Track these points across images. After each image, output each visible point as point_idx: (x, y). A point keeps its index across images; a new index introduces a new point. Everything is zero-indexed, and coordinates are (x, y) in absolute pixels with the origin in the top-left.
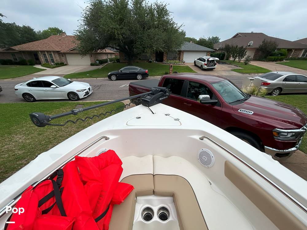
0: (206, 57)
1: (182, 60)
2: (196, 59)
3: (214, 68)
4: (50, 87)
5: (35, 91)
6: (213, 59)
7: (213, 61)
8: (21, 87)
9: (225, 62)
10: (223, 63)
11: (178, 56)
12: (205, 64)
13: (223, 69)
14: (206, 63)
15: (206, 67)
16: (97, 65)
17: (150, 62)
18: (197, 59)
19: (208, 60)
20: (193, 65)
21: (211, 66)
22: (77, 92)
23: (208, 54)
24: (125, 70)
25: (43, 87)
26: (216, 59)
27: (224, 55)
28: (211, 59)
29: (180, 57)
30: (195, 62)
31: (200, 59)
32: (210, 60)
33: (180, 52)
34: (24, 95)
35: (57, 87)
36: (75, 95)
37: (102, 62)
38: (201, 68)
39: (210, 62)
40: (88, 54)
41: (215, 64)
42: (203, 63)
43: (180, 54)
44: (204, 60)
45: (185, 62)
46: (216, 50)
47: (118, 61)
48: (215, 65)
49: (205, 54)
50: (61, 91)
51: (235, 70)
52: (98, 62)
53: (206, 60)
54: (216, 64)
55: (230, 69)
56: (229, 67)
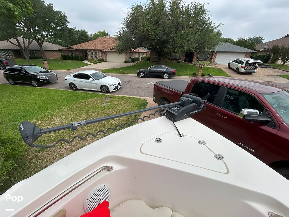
0: (244, 60)
1: (214, 61)
2: (231, 61)
3: (254, 72)
4: (89, 79)
5: (78, 82)
6: (254, 62)
7: (255, 63)
8: (69, 77)
9: (269, 66)
10: (266, 67)
11: (210, 57)
12: (242, 67)
13: (266, 74)
14: (244, 65)
15: (243, 70)
16: (130, 63)
17: (179, 62)
18: (233, 61)
19: (247, 63)
20: (226, 68)
21: (250, 69)
22: (108, 86)
23: (247, 55)
24: (153, 68)
25: (84, 79)
26: (258, 62)
27: (269, 57)
28: (252, 61)
29: (211, 59)
30: (229, 64)
31: (236, 61)
32: (250, 62)
33: (213, 53)
34: (71, 84)
35: (94, 80)
36: (106, 88)
37: (134, 60)
38: (237, 71)
39: (250, 65)
40: (124, 52)
42: (240, 65)
43: (212, 55)
44: (242, 63)
45: (216, 63)
46: (259, 51)
47: (148, 60)
48: (255, 69)
49: (244, 55)
50: (96, 84)
51: (283, 75)
52: (131, 60)
53: (245, 62)
54: (257, 67)
55: (277, 74)
56: (275, 72)
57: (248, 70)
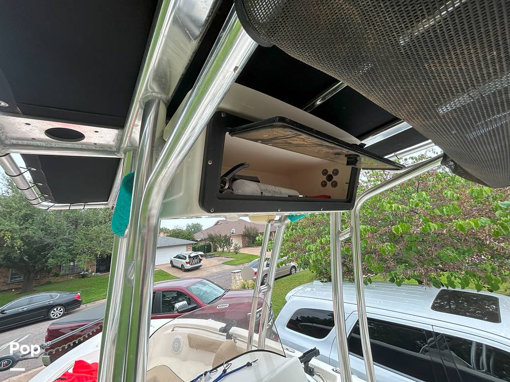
0: (186, 254)
3: (201, 266)
6: (196, 254)
7: (197, 256)
9: (213, 255)
10: (211, 256)
12: (187, 263)
13: (212, 264)
14: (188, 260)
15: (188, 266)
17: (84, 276)
18: (174, 257)
19: (190, 257)
20: (169, 267)
21: (196, 264)
23: (188, 248)
24: (14, 305)
26: (199, 254)
27: (209, 246)
28: (193, 254)
30: (171, 262)
31: (178, 257)
38: (182, 269)
39: (194, 259)
41: (201, 260)
42: (184, 261)
44: (185, 258)
46: (197, 241)
48: (200, 262)
49: (184, 248)
51: (226, 262)
53: (187, 256)
55: (221, 262)
56: (219, 260)
57: (194, 264)
